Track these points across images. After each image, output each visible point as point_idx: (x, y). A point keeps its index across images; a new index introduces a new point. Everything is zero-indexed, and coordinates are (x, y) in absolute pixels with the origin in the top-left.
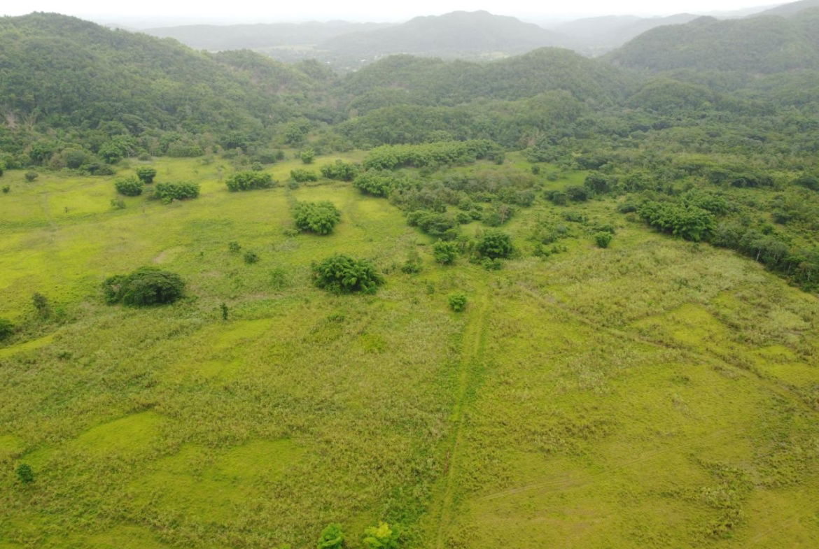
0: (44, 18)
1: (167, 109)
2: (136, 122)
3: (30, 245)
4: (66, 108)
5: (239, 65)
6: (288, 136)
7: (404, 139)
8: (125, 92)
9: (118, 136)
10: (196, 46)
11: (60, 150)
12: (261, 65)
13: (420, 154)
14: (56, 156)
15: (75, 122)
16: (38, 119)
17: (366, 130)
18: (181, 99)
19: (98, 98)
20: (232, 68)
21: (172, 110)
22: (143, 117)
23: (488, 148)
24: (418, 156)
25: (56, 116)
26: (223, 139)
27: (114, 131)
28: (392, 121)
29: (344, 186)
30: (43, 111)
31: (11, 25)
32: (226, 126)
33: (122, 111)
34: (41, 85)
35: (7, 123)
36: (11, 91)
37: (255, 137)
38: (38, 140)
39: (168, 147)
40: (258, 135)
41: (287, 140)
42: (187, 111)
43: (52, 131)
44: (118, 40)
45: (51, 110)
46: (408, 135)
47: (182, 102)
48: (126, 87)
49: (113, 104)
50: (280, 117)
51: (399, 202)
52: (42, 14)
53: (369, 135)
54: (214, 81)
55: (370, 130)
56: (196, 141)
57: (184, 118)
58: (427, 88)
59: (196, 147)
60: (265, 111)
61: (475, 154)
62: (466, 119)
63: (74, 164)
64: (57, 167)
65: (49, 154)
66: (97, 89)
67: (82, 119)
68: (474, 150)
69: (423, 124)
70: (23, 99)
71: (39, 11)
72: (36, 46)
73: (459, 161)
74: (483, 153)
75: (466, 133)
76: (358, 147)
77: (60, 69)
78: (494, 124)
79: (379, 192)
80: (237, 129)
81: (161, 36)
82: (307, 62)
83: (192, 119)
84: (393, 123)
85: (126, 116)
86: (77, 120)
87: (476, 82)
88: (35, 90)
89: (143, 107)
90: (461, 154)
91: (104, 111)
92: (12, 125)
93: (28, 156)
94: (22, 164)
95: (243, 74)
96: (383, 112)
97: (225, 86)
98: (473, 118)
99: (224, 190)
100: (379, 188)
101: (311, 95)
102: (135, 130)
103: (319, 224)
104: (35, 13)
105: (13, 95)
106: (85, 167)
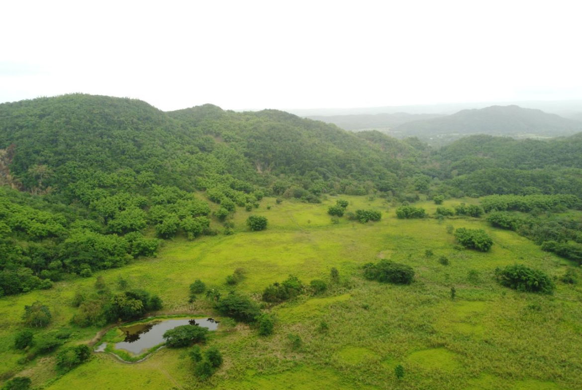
0: (271, 113)
1: (339, 166)
2: (325, 172)
3: (300, 240)
4: (288, 163)
5: (372, 140)
6: (418, 186)
7: (502, 191)
8: (319, 155)
9: (317, 180)
10: (346, 128)
11: (289, 187)
12: (385, 141)
13: (525, 202)
14: (287, 191)
15: (293, 171)
16: (274, 168)
17: (473, 184)
18: (348, 160)
19: (305, 158)
20: (368, 142)
21: (343, 166)
22: (328, 169)
23: (575, 201)
24: (524, 203)
25: (283, 167)
26: (378, 185)
27: (314, 177)
28: (493, 179)
29: (476, 220)
30: (276, 164)
31: (255, 116)
32: (378, 177)
33: (317, 166)
34: (276, 149)
35: (257, 170)
36: (261, 152)
37: (396, 185)
38: (276, 181)
39: (345, 188)
40: (398, 184)
41: (417, 188)
42: (353, 167)
43: (282, 176)
44: (308, 124)
45: (280, 164)
46: (505, 189)
47: (349, 161)
48: (318, 152)
49: (312, 161)
50: (408, 173)
51: (527, 234)
52: (270, 110)
53: (476, 188)
54: (360, 150)
55: (476, 184)
56: (362, 186)
57: (351, 171)
58: (508, 158)
59: (362, 189)
60: (397, 169)
61: (566, 205)
62: (549, 180)
63: (298, 196)
64: (288, 197)
65: (283, 189)
66: (305, 152)
67: (296, 169)
68: (565, 202)
69: (516, 181)
70: (267, 157)
71: (268, 108)
72: (273, 128)
73: (555, 209)
74: (572, 204)
75: (550, 189)
76: (467, 195)
77: (285, 141)
78: (571, 184)
79: (508, 226)
80: (383, 180)
81: (327, 122)
82: (412, 139)
83: (356, 172)
84: (492, 180)
85: (319, 169)
86: (293, 170)
87: (546, 154)
88: (273, 152)
89: (328, 164)
90: (555, 204)
91: (308, 165)
92: (260, 171)
93: (272, 189)
94: (270, 194)
95: (377, 146)
96: (485, 173)
97: (367, 152)
98: (553, 179)
99: (394, 217)
100: (508, 223)
101: (419, 159)
102: (326, 178)
103: (483, 244)
104: (266, 110)
105: (262, 155)
106: (304, 197)
